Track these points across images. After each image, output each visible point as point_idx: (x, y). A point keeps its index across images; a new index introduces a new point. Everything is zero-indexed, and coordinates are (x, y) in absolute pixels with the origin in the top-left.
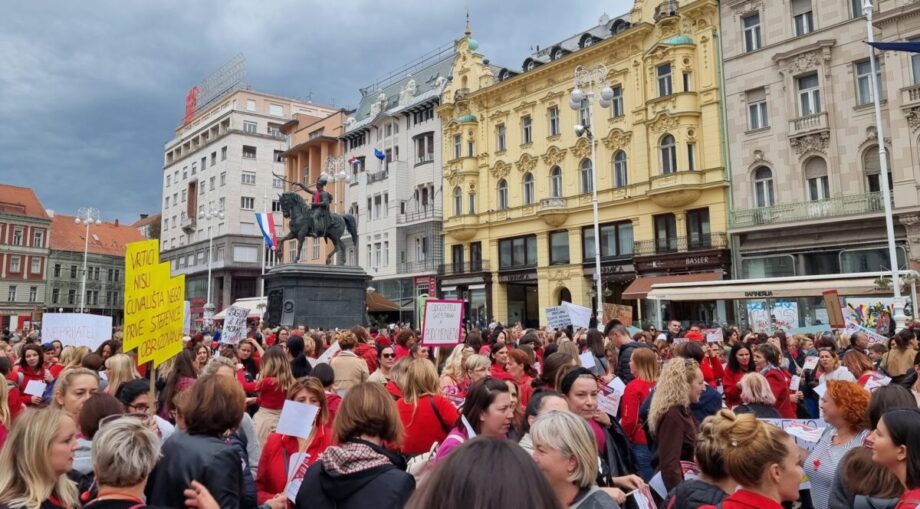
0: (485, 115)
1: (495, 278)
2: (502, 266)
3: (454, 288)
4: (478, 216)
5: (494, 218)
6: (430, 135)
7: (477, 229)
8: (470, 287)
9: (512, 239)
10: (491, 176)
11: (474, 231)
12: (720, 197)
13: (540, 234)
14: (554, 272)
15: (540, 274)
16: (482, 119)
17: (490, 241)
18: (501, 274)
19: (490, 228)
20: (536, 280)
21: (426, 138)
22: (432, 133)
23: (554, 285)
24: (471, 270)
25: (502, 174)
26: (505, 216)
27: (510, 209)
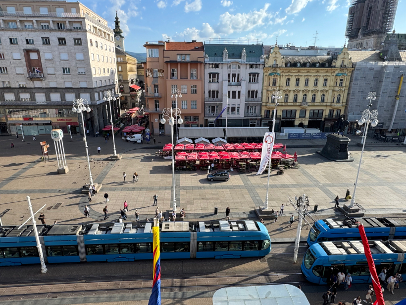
2: (283, 116)
5: (283, 104)
6: (258, 74)
9: (287, 110)
10: (283, 92)
12: (344, 108)
13: (298, 110)
16: (283, 75)
17: (281, 110)
18: (282, 119)
20: (295, 121)
25: (287, 93)
26: (287, 104)
27: (289, 102)
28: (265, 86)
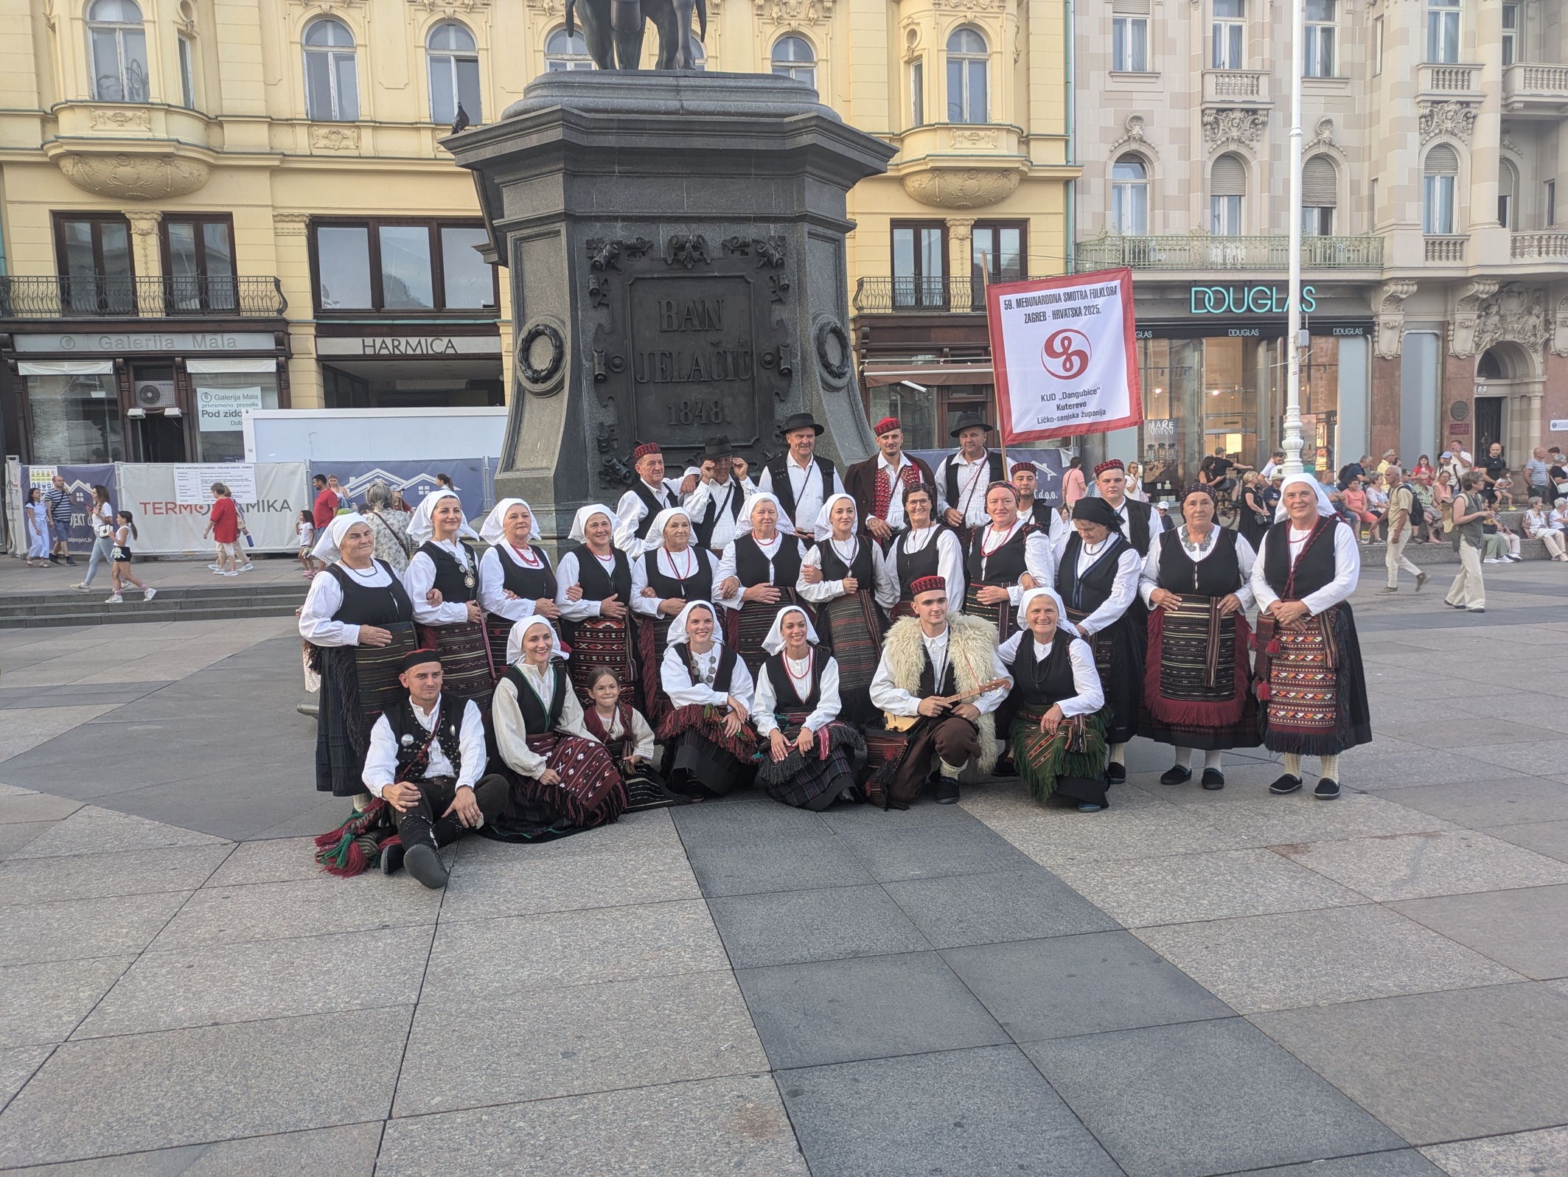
1: (306, 343)
3: (106, 367)
4: (214, 122)
5: (298, 140)
7: (213, 168)
8: (193, 367)
9: (371, 224)
11: (204, 171)
12: (1053, 199)
17: (278, 218)
18: (324, 330)
19: (274, 171)
20: (498, 358)
24: (169, 305)
26: (350, 143)
27: (378, 126)
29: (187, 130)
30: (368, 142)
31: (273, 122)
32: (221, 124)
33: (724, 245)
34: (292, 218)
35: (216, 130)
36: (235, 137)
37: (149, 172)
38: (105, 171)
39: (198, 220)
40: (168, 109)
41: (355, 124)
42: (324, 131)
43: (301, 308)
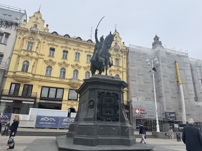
0: (45, 41)
1: (38, 101)
2: (42, 96)
3: (12, 101)
4: (34, 75)
5: (44, 78)
6: (8, 34)
7: (32, 80)
8: (23, 102)
9: (49, 88)
10: (44, 63)
12: (126, 93)
13: (66, 89)
14: (70, 102)
15: (63, 102)
16: (44, 42)
17: (39, 86)
18: (41, 99)
19: (40, 81)
20: (61, 104)
21: (5, 34)
22: (10, 34)
23: (69, 107)
24: (22, 95)
25: (50, 64)
26: (49, 79)
27: (53, 77)
28: (16, 51)
29: (31, 75)
30: (51, 79)
31: (41, 76)
32: (35, 75)
33: (112, 93)
34: (40, 86)
35: (34, 76)
36: (36, 77)
37: (25, 79)
38: (19, 79)
39: (29, 85)
40: (29, 73)
41: (50, 77)
42: (46, 77)
43: (39, 96)
